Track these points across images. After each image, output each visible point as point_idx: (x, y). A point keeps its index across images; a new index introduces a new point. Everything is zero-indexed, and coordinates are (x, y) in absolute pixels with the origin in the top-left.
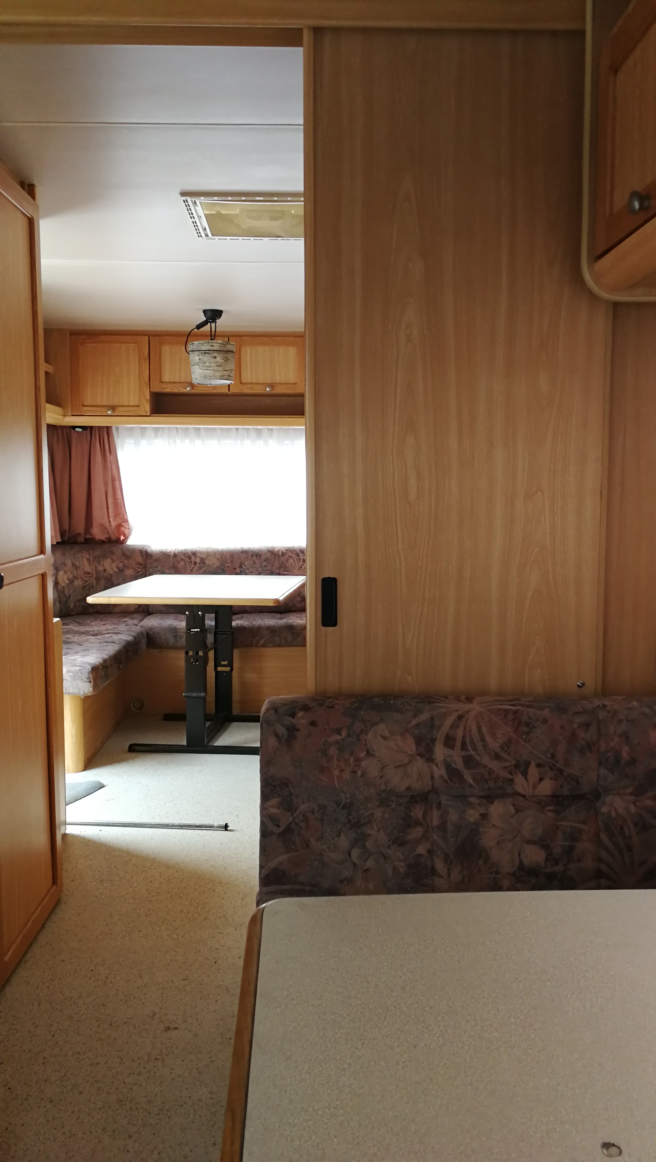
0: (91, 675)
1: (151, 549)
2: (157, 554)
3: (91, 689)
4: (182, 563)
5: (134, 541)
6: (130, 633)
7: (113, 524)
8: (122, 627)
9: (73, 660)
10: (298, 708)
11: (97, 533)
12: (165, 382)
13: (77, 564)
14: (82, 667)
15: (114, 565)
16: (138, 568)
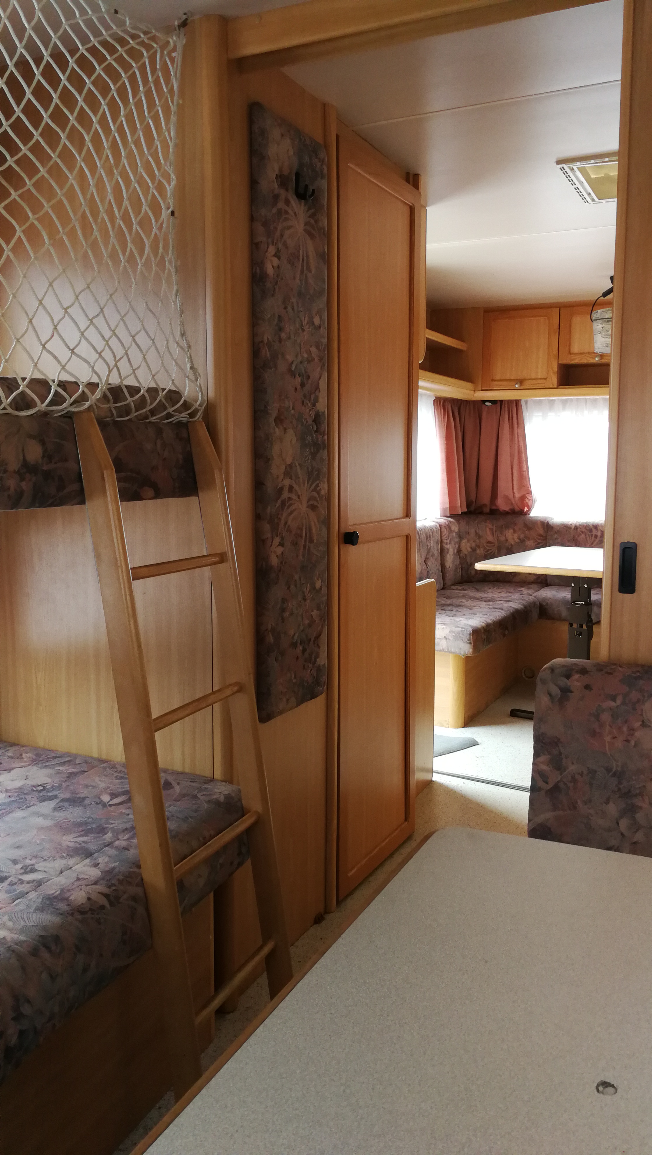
0: (472, 637)
1: (552, 521)
2: (558, 526)
3: (471, 650)
4: (583, 536)
5: (537, 512)
6: (522, 601)
7: (517, 495)
8: (516, 596)
9: (458, 622)
10: (575, 670)
11: (502, 504)
12: (573, 354)
13: (481, 533)
14: (464, 628)
15: (516, 535)
16: (539, 540)
